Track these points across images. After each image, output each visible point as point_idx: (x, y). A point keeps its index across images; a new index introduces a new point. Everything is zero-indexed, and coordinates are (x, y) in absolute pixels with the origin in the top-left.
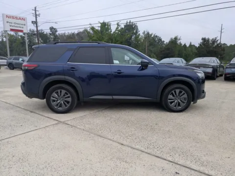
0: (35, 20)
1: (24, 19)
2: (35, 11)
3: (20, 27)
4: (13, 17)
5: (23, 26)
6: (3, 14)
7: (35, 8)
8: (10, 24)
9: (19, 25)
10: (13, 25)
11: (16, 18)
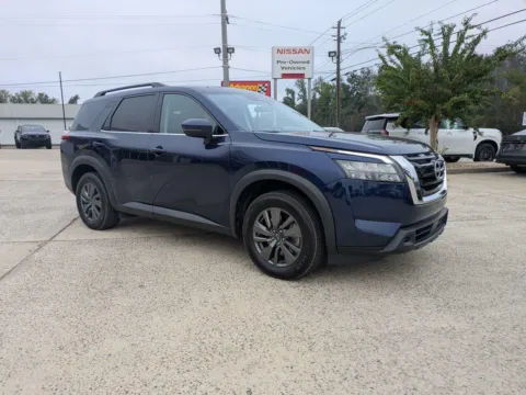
0: (336, 49)
1: (307, 51)
2: (339, 28)
3: (300, 68)
4: (288, 51)
5: (305, 65)
6: (273, 48)
7: (339, 23)
8: (283, 65)
9: (296, 65)
10: (287, 65)
11: (295, 51)
